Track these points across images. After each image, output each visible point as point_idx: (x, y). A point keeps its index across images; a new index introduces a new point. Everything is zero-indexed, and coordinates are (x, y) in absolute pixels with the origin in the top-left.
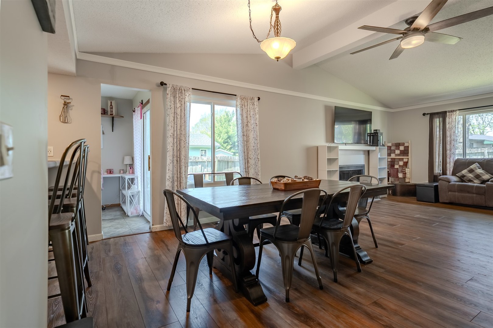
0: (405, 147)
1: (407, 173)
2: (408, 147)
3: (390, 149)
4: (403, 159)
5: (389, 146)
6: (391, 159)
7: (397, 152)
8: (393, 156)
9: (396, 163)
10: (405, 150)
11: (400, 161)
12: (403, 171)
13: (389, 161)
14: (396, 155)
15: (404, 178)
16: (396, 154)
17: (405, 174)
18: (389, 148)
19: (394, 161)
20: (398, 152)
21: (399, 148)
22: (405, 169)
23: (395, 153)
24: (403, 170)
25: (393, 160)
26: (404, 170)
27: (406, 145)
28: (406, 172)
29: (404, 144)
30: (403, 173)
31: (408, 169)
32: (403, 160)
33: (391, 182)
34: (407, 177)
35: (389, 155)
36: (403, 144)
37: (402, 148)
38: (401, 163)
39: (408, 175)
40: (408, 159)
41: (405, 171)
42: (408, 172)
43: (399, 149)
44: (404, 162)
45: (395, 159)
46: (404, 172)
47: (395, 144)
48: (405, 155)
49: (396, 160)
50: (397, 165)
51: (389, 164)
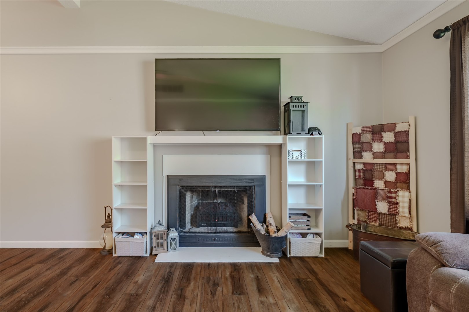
0: (396, 134)
1: (401, 204)
2: (407, 133)
3: (359, 142)
4: (395, 164)
5: (356, 134)
6: (364, 164)
7: (378, 147)
8: (368, 157)
9: (376, 174)
10: (397, 142)
11: (386, 170)
12: (391, 198)
13: (359, 170)
14: (376, 155)
15: (393, 214)
16: (374, 154)
17: (394, 204)
18: (356, 138)
19: (372, 171)
20: (379, 149)
21: (382, 137)
22: (396, 192)
23: (371, 150)
24: (390, 195)
25: (369, 167)
26: (394, 195)
27: (400, 128)
28: (400, 199)
29: (395, 124)
30: (390, 203)
31: (407, 193)
32: (396, 169)
33: (358, 220)
34: (401, 214)
35: (357, 154)
36: (392, 127)
37: (389, 137)
38: (390, 176)
39: (403, 207)
40: (409, 164)
41: (395, 198)
42: (403, 202)
43: (380, 140)
44: (397, 174)
45: (373, 164)
46: (394, 200)
47: (372, 127)
48: (399, 155)
49: (376, 167)
50: (379, 179)
51: (360, 176)
